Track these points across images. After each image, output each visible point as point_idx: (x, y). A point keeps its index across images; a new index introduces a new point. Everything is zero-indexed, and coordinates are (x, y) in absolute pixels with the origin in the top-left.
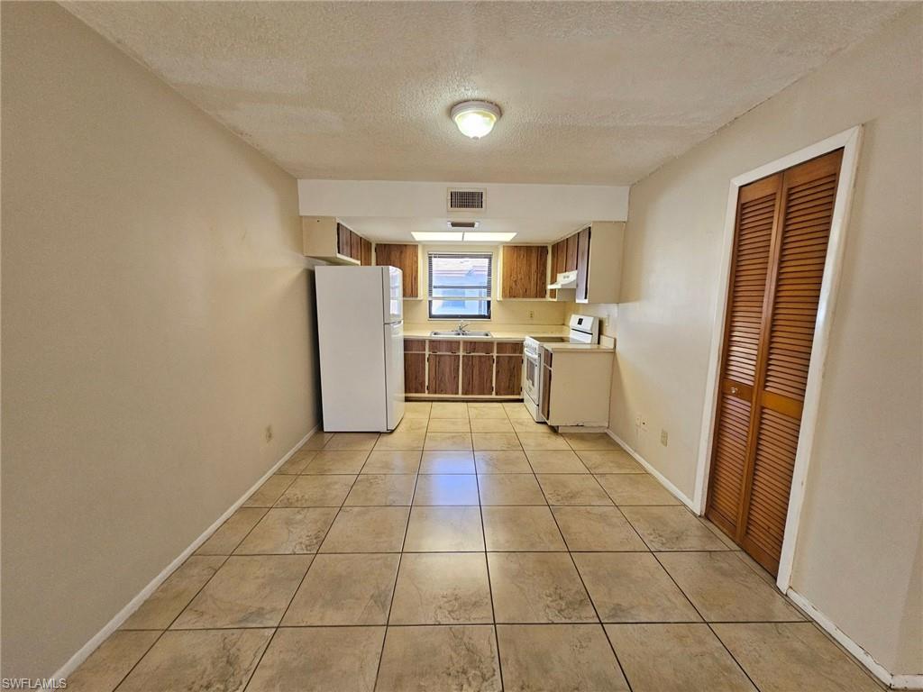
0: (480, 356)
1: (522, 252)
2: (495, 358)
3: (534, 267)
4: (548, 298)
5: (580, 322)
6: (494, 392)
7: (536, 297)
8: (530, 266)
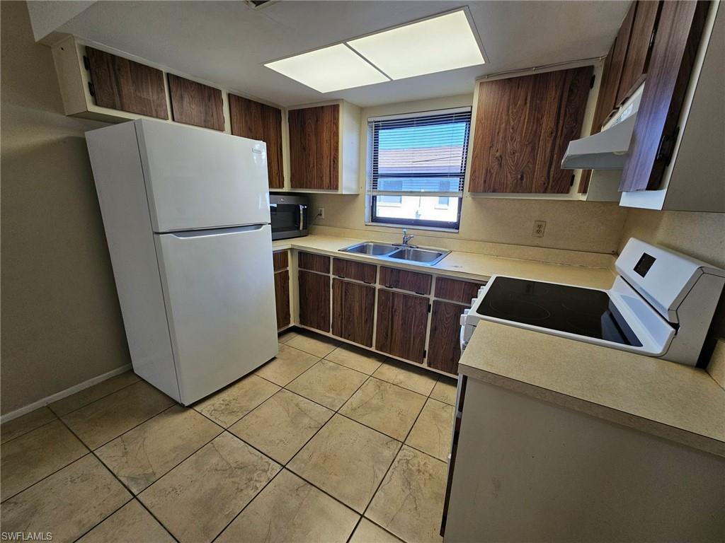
0: (405, 296)
1: (522, 93)
2: (431, 303)
3: (548, 123)
4: (576, 195)
5: (644, 265)
6: (426, 360)
7: (545, 192)
8: (538, 121)
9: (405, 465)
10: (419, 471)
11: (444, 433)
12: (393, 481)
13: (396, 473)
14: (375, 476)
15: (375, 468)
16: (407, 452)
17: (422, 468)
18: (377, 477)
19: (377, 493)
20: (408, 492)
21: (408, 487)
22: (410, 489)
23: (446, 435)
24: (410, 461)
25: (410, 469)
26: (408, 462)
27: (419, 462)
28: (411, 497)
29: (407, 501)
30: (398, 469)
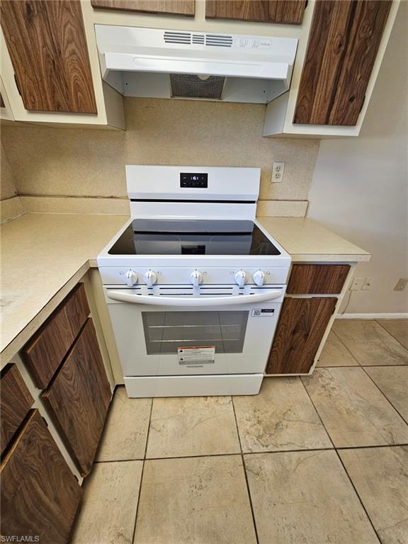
9: (264, 438)
10: (259, 422)
11: (200, 416)
12: (289, 441)
13: (279, 442)
14: (299, 462)
15: (293, 468)
16: (249, 444)
17: (254, 421)
18: (299, 459)
19: (310, 448)
20: (285, 423)
21: (280, 424)
22: (280, 422)
23: (201, 414)
24: (257, 434)
25: (264, 430)
26: (259, 437)
27: (251, 426)
28: (285, 417)
29: (291, 419)
30: (273, 442)
